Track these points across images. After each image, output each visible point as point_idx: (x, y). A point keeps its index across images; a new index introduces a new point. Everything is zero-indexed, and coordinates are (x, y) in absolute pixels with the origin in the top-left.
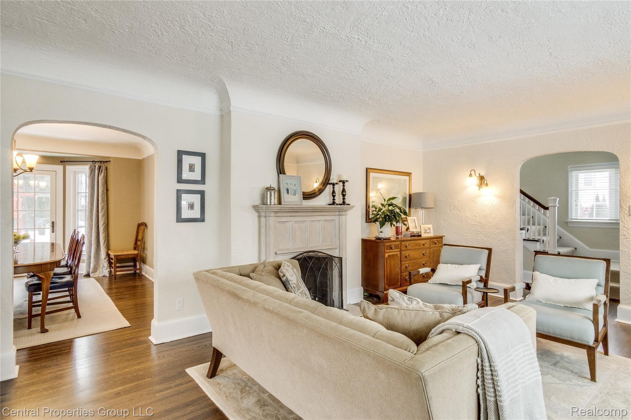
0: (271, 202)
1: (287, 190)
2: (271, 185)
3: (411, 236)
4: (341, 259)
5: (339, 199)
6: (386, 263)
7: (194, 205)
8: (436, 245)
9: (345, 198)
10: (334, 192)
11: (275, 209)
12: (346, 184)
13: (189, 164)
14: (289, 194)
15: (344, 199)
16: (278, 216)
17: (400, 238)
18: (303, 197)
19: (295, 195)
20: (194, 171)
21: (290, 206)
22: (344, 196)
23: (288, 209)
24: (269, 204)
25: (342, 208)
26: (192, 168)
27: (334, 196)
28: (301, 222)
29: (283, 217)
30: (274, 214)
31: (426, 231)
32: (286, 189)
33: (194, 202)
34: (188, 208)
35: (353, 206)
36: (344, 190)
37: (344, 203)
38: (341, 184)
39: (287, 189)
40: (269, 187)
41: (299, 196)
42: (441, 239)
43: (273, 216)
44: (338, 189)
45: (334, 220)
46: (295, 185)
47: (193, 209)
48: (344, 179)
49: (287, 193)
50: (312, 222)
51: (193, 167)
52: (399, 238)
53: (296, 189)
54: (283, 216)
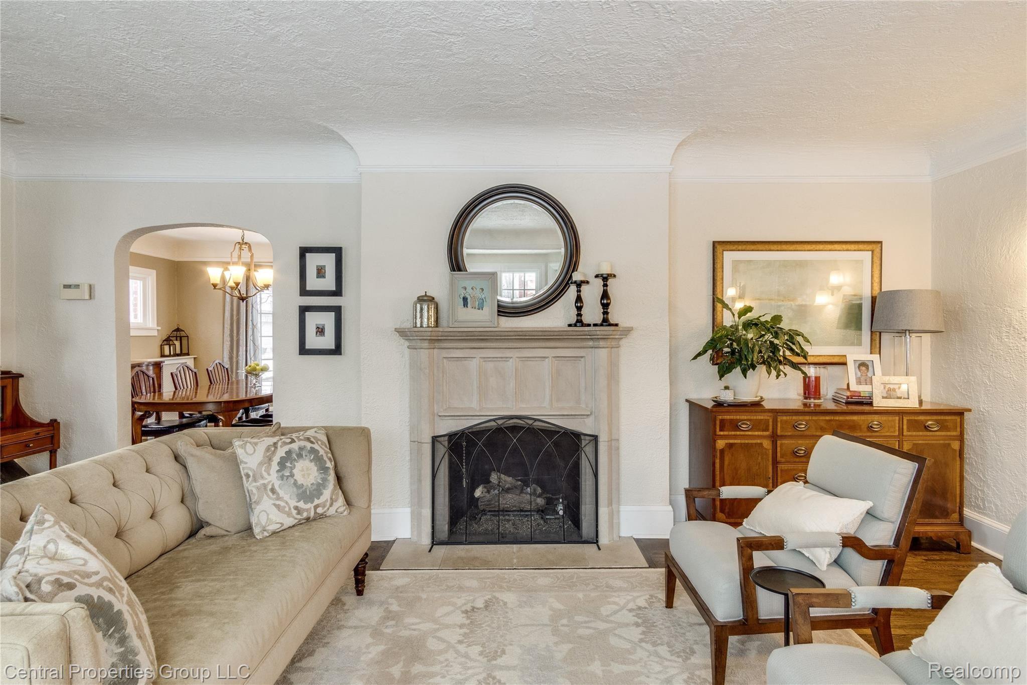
0: (422, 323)
1: (465, 300)
2: (426, 292)
3: (848, 403)
4: (595, 438)
5: (592, 313)
6: (718, 461)
7: (324, 328)
8: (929, 433)
9: (609, 310)
10: (579, 299)
11: (425, 335)
12: (610, 281)
13: (317, 266)
14: (467, 307)
15: (605, 313)
16: (443, 347)
17: (812, 406)
18: (499, 311)
19: (481, 307)
20: (324, 277)
21: (466, 330)
22: (605, 306)
23: (459, 335)
24: (419, 325)
25: (594, 333)
26: (321, 273)
27: (579, 309)
28: (499, 359)
29: (455, 350)
30: (429, 343)
31: (889, 392)
32: (462, 297)
33: (324, 325)
34: (316, 334)
35: (628, 331)
36: (605, 295)
37: (605, 322)
38: (600, 282)
39: (464, 298)
40: (423, 296)
41: (488, 312)
42: (958, 418)
43: (425, 347)
44: (592, 294)
45: (582, 357)
46: (482, 290)
47: (324, 335)
48: (605, 270)
49: (464, 306)
50: (527, 360)
51: (323, 271)
52: (810, 405)
53: (483, 296)
54: (455, 347)
